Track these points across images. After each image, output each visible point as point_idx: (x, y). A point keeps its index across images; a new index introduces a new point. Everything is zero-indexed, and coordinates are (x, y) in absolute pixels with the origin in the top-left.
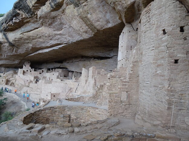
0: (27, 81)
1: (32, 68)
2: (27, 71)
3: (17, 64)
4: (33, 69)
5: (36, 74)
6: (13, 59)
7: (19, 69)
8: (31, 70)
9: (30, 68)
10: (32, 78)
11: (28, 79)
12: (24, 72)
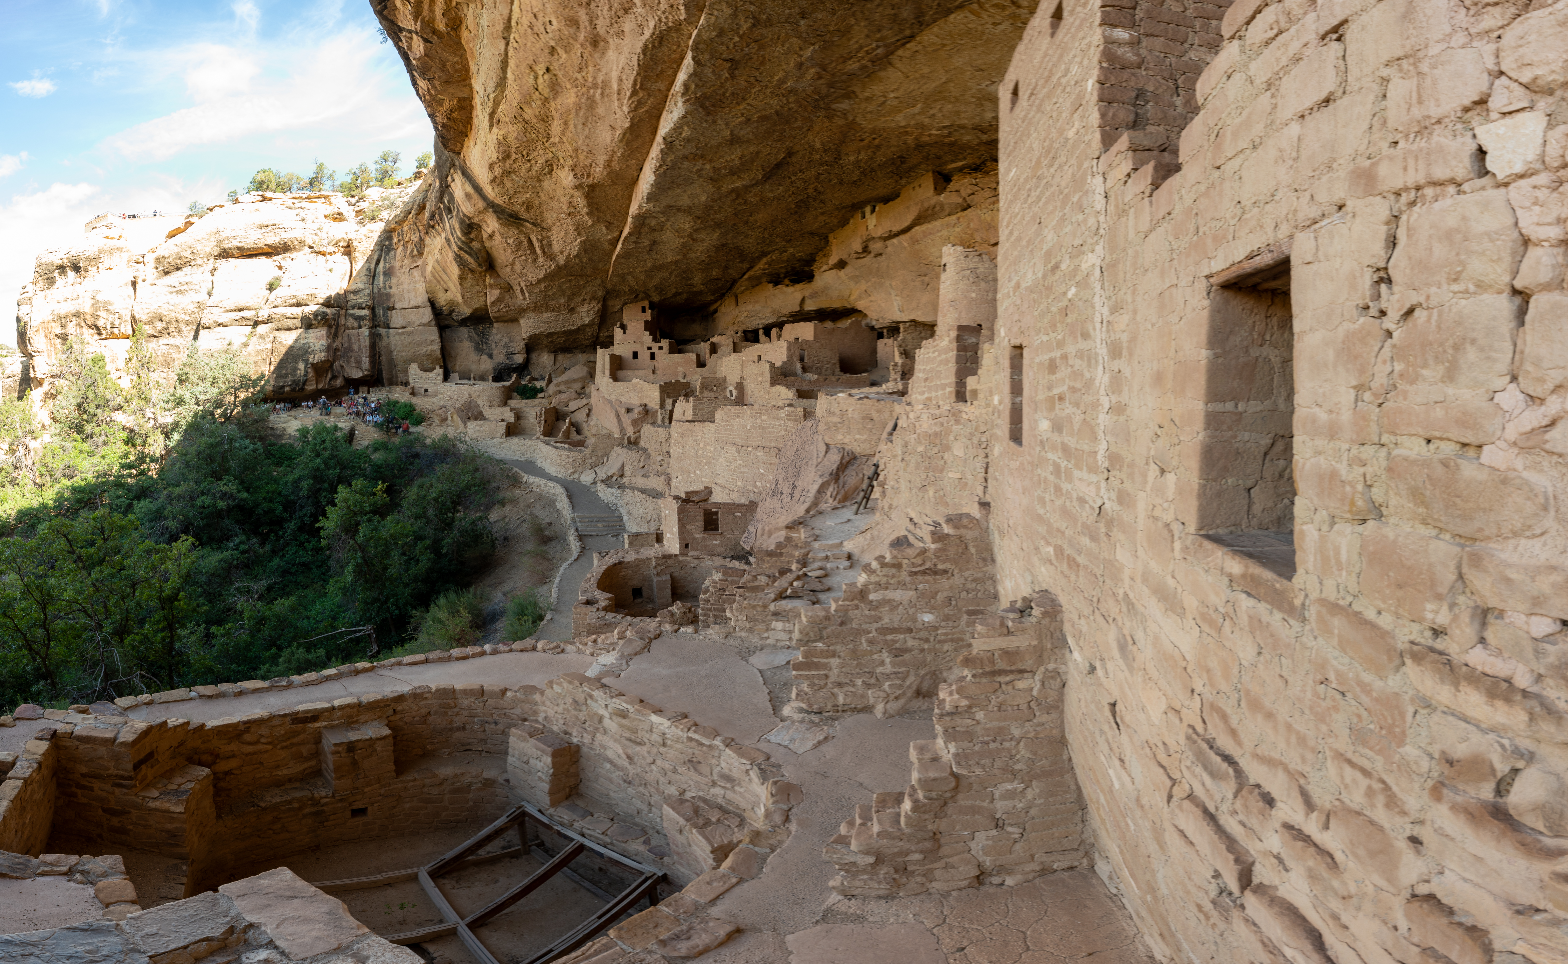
0: (629, 411)
1: (655, 340)
2: (635, 355)
3: (591, 324)
4: (665, 343)
5: (681, 369)
6: (562, 301)
7: (600, 351)
8: (655, 346)
9: (647, 338)
10: (652, 396)
11: (634, 400)
12: (618, 367)
